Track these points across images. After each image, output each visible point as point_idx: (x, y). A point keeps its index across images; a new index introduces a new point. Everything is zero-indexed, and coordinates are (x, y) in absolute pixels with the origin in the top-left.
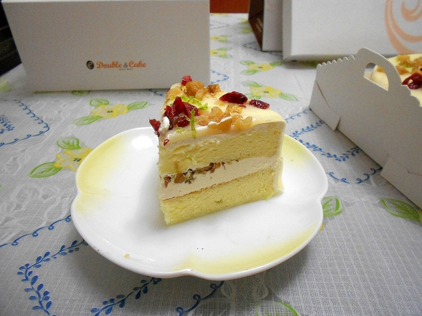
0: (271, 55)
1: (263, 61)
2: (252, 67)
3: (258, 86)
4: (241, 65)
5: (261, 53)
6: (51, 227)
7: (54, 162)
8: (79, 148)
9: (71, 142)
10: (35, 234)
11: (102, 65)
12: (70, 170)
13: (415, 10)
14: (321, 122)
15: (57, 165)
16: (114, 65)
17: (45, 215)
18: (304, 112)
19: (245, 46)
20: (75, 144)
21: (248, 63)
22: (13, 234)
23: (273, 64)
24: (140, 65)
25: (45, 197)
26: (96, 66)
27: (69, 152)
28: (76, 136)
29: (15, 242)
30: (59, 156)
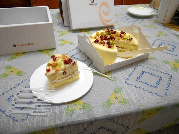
0: (67, 28)
1: (65, 30)
2: (61, 33)
3: (63, 40)
4: (58, 33)
5: (64, 27)
6: (11, 89)
7: (5, 73)
8: (11, 68)
9: (8, 67)
10: (7, 92)
11: (19, 45)
12: (11, 75)
13: (107, 12)
14: (80, 51)
15: (6, 74)
16: (23, 45)
17: (8, 87)
18: (76, 48)
19: (59, 24)
20: (10, 67)
21: (60, 32)
22: (1, 93)
23: (68, 31)
24: (32, 44)
25: (6, 83)
26: (16, 46)
27: (9, 70)
28: (9, 65)
29: (3, 94)
30: (6, 71)
